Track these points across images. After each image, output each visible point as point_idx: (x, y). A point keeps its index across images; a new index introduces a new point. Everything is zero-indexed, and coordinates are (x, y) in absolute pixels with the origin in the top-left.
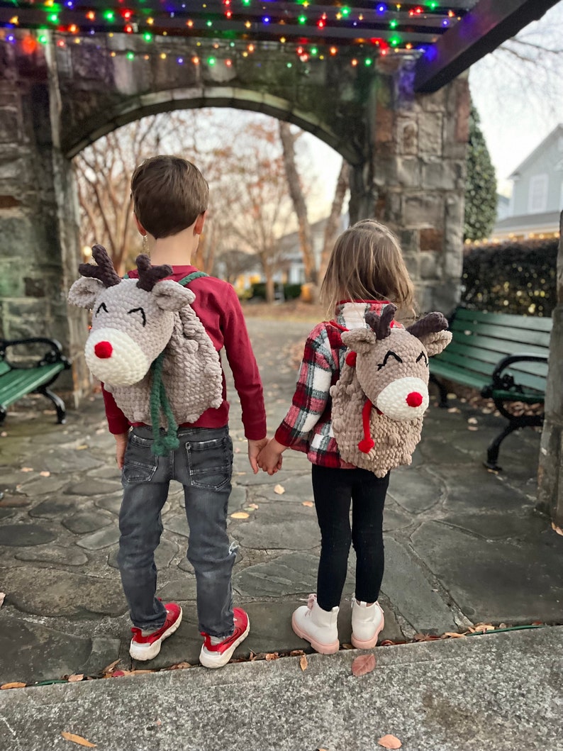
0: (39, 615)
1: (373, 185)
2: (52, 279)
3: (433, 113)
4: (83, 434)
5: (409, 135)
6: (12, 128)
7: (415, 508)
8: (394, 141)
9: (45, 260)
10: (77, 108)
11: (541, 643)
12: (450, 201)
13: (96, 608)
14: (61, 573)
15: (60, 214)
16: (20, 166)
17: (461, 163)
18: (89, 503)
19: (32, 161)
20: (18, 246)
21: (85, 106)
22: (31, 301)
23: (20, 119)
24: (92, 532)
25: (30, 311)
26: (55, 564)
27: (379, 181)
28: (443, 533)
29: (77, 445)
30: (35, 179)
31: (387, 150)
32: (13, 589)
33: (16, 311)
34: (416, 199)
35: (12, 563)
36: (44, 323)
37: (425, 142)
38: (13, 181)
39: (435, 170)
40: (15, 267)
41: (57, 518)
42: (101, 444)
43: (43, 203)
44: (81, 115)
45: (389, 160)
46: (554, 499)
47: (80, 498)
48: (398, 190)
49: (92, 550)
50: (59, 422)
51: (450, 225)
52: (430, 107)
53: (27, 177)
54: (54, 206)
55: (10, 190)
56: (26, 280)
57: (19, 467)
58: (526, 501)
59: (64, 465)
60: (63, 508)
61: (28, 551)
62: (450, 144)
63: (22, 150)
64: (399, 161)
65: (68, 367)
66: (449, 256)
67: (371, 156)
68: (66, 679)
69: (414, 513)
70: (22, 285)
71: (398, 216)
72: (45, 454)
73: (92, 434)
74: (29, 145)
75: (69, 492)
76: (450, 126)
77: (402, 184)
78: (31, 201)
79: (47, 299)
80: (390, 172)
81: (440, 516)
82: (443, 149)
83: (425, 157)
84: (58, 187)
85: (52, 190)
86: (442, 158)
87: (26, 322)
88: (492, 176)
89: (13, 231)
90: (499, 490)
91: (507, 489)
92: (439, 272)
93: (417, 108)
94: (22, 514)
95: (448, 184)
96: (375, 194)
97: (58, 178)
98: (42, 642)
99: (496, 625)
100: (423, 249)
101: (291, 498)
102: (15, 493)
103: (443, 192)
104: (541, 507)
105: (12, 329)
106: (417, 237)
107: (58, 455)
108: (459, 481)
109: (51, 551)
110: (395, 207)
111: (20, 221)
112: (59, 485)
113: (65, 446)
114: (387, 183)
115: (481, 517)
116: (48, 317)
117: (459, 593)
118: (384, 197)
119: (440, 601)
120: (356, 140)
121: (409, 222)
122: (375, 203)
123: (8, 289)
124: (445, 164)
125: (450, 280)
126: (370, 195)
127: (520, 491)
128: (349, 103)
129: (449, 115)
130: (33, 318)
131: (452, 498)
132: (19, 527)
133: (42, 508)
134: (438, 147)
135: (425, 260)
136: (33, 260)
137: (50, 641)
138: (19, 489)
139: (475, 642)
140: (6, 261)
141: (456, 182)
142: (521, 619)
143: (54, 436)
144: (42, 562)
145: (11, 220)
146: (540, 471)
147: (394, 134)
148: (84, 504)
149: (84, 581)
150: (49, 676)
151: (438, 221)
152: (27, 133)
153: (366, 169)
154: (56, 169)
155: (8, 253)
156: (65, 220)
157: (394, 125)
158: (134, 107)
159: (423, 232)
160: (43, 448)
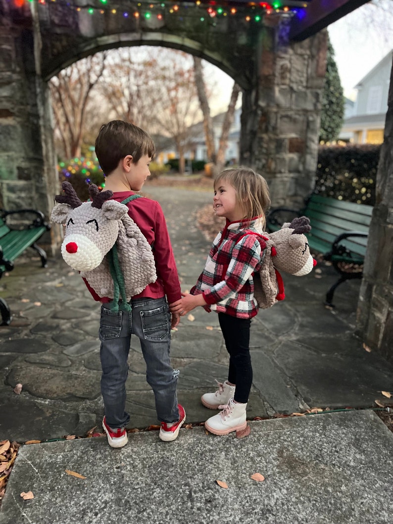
0: (45, 398)
1: (258, 106)
2: (36, 168)
3: (302, 55)
4: (60, 275)
5: (285, 70)
6: (7, 61)
7: (278, 331)
8: (274, 75)
9: (31, 154)
10: (53, 46)
11: (350, 420)
12: (311, 119)
13: (79, 394)
14: (55, 371)
15: (41, 122)
16: (13, 89)
17: (319, 91)
18: (68, 325)
19: (22, 85)
20: (12, 144)
21: (58, 44)
22: (22, 183)
23: (13, 55)
24: (72, 345)
25: (22, 189)
26: (51, 365)
27: (262, 103)
28: (295, 349)
29: (56, 283)
30: (23, 97)
31: (269, 82)
32: (26, 381)
33: (12, 189)
34: (287, 116)
35: (24, 365)
36: (31, 198)
37: (295, 76)
38: (9, 99)
39: (301, 96)
40: (11, 159)
41: (49, 335)
42: (72, 283)
43: (29, 114)
44: (55, 51)
45: (270, 89)
46: (366, 329)
47: (62, 321)
48: (275, 110)
49: (73, 357)
50: (43, 266)
51: (310, 135)
52: (299, 51)
53: (18, 95)
54: (37, 117)
55: (6, 105)
56: (19, 168)
57: (20, 298)
58: (348, 328)
59: (49, 298)
60: (51, 328)
61: (33, 356)
62: (312, 78)
63: (15, 77)
64: (277, 89)
65: (48, 229)
66: (308, 157)
67: (257, 85)
68: (65, 438)
69: (277, 336)
70: (16, 172)
71: (275, 128)
72: (35, 289)
73: (66, 275)
74: (19, 73)
75: (54, 317)
76: (313, 65)
77: (278, 106)
78: (21, 113)
79: (33, 181)
80: (270, 97)
81: (294, 338)
82: (307, 81)
83: (295, 86)
84: (39, 103)
85: (35, 105)
86: (307, 87)
87: (19, 197)
88: (341, 94)
89: (9, 134)
90: (332, 320)
91: (337, 320)
92: (301, 168)
93: (290, 51)
94: (26, 332)
95: (309, 106)
96: (259, 112)
97: (39, 97)
98: (48, 415)
99: (324, 409)
100: (291, 151)
101: (199, 324)
102: (20, 317)
103: (306, 111)
104: (357, 333)
105: (9, 202)
106: (287, 143)
107: (44, 290)
108: (307, 314)
109: (47, 357)
110: (273, 122)
111: (14, 127)
112: (47, 312)
113: (49, 284)
114: (268, 105)
115: (320, 339)
116: (34, 194)
117: (303, 388)
118: (266, 115)
119: (291, 393)
120: (247, 73)
121: (282, 133)
122: (259, 119)
123: (6, 174)
124: (308, 92)
125: (308, 174)
126: (255, 113)
127: (345, 321)
128: (243, 46)
129: (312, 57)
130: (23, 195)
131: (302, 326)
132: (25, 340)
133: (39, 328)
134: (304, 79)
135: (291, 160)
136: (23, 154)
137: (53, 415)
138: (22, 314)
139: (311, 418)
140: (4, 155)
141: (315, 105)
142: (340, 405)
143: (41, 276)
144: (42, 364)
145: (7, 126)
146: (358, 310)
147: (274, 70)
148: (66, 325)
149: (70, 377)
150: (54, 436)
151: (301, 131)
152: (19, 65)
153: (254, 94)
154: (38, 90)
155: (5, 150)
156: (45, 126)
157: (274, 63)
158: (93, 46)
159: (291, 141)
160: (34, 285)
